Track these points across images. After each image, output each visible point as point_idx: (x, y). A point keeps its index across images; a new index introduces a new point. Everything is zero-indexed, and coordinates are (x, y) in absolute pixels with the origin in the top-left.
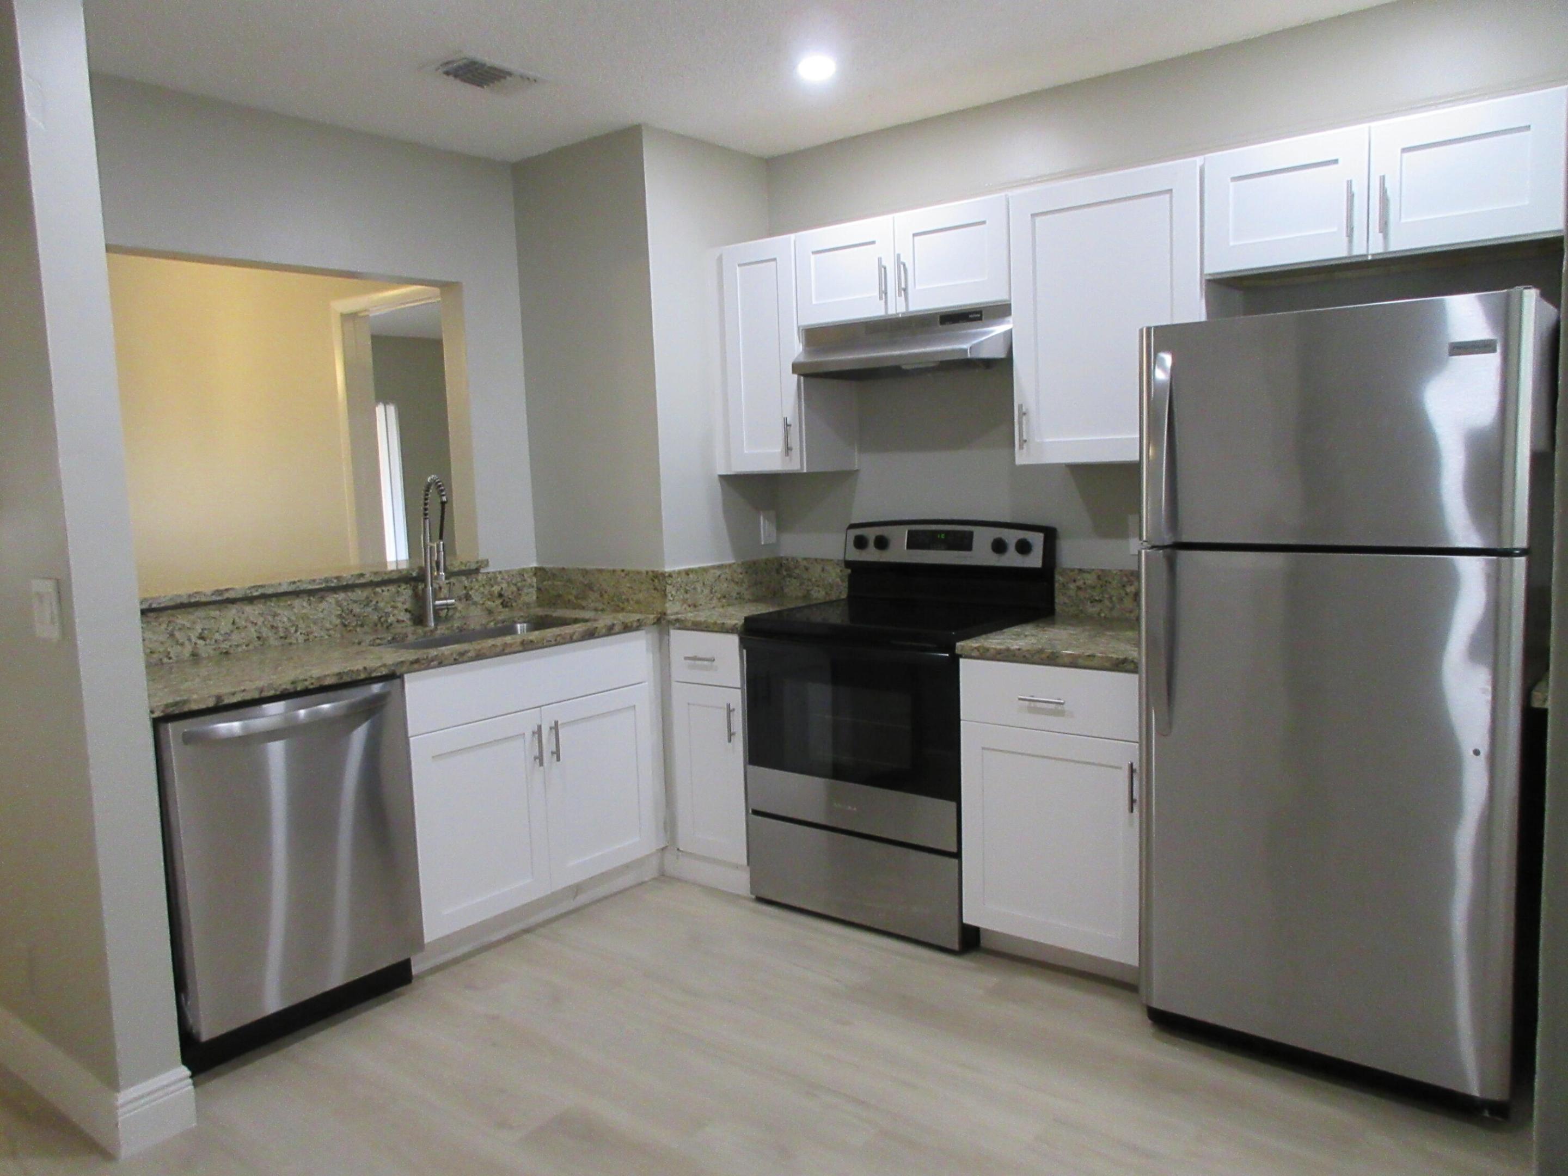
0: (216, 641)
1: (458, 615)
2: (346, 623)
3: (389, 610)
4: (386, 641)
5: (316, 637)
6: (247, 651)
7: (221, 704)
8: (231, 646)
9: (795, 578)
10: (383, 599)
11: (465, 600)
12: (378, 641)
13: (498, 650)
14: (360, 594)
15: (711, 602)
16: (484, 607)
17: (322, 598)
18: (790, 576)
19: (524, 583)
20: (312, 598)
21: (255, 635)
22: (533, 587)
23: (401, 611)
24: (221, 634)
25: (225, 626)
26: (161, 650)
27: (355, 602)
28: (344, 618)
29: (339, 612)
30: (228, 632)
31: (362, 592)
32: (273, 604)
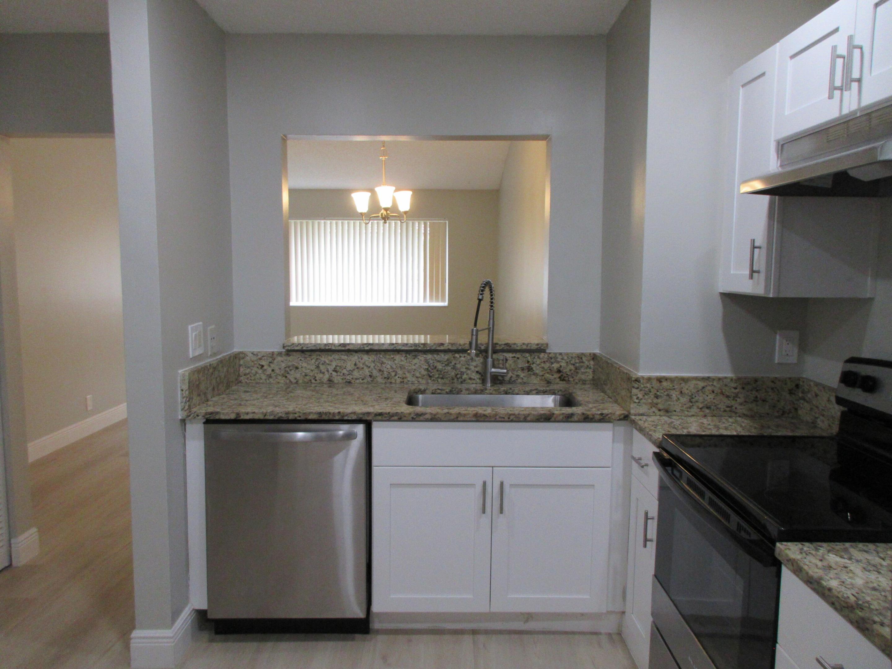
0: (343, 374)
1: (520, 380)
2: (431, 375)
3: (464, 370)
4: (445, 391)
5: (409, 381)
6: (362, 383)
7: (238, 418)
8: (352, 378)
9: (807, 402)
10: (460, 362)
11: (527, 370)
12: (439, 391)
13: (452, 417)
14: (444, 357)
15: (689, 410)
16: (543, 378)
17: (415, 357)
18: (804, 399)
19: (582, 364)
20: (408, 355)
21: (368, 374)
22: (590, 368)
23: (473, 372)
24: (346, 370)
25: (350, 366)
26: (311, 374)
27: (439, 361)
28: (430, 371)
29: (426, 367)
30: (352, 370)
31: (444, 355)
32: (381, 356)
